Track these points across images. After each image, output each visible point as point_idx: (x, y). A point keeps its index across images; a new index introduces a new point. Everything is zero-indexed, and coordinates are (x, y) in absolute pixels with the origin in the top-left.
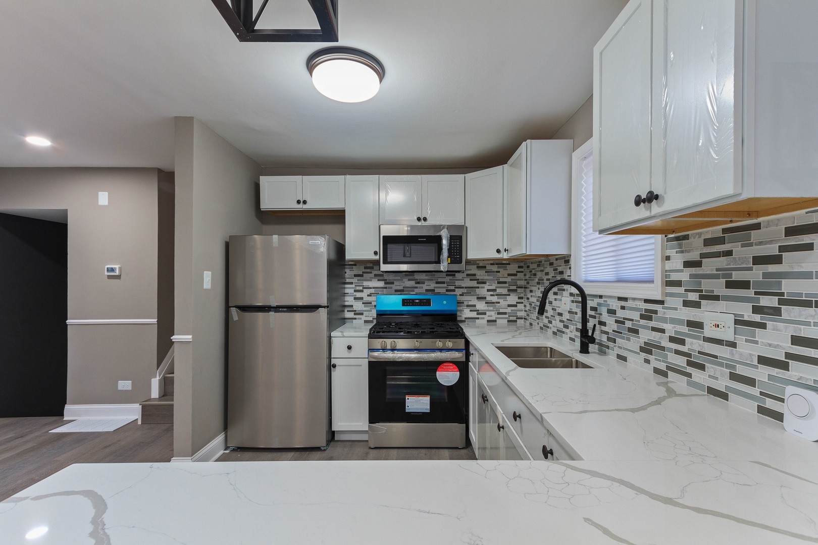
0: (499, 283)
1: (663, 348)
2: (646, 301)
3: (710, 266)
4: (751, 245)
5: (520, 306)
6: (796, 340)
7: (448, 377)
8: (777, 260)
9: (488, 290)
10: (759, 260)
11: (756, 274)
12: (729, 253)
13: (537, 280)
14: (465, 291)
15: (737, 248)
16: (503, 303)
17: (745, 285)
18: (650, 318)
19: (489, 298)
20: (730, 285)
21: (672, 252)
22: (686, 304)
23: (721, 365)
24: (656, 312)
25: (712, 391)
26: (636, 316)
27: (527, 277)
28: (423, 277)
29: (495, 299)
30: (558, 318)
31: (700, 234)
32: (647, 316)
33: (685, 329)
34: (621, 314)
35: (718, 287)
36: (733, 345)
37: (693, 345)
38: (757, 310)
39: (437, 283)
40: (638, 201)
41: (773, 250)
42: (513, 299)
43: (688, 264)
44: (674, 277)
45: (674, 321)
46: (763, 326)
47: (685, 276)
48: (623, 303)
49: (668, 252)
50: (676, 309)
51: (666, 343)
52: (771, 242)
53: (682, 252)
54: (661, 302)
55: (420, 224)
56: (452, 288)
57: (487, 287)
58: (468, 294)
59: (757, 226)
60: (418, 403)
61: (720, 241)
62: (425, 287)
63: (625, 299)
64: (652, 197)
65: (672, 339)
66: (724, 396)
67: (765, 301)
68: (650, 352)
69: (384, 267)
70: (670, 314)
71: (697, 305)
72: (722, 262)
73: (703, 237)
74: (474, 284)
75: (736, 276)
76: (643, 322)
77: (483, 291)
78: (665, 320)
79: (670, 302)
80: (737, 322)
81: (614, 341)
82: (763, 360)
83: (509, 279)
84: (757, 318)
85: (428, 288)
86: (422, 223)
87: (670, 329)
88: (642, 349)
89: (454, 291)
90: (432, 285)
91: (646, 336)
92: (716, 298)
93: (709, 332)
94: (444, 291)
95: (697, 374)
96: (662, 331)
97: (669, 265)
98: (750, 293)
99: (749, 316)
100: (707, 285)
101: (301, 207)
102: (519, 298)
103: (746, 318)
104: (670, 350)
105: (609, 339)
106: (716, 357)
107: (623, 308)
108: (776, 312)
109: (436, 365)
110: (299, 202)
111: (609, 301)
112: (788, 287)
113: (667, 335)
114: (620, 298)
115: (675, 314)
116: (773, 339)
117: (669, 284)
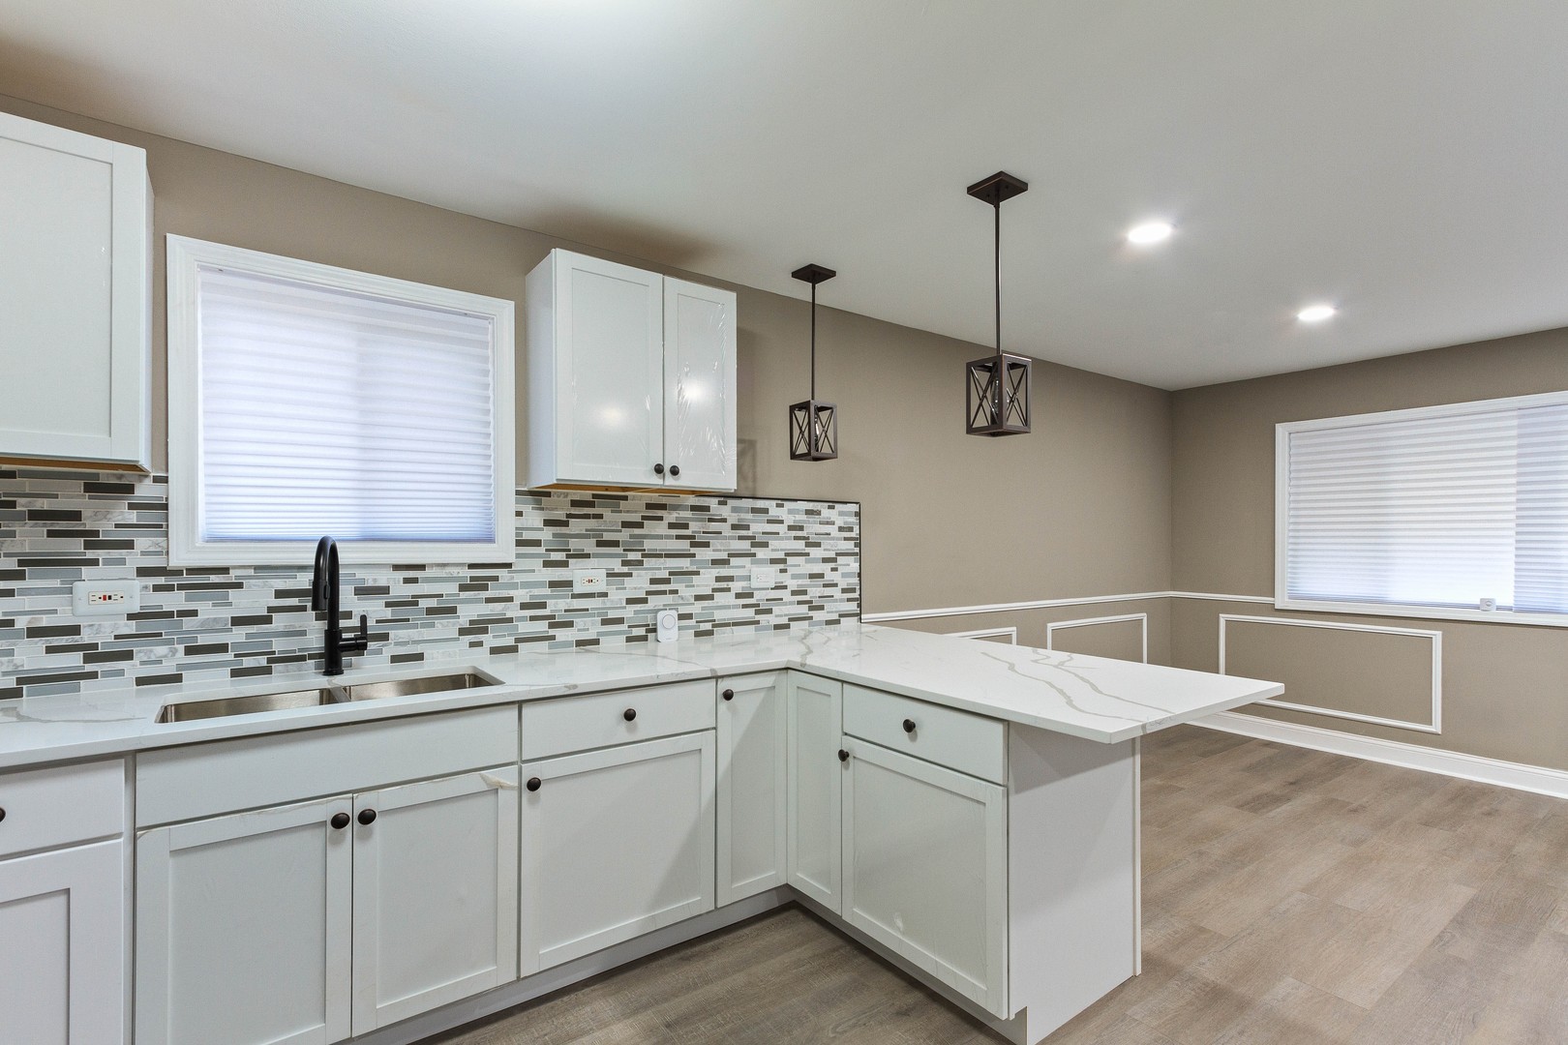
1: (510, 620)
2: (472, 566)
3: (577, 526)
4: (620, 512)
6: (653, 581)
8: (640, 525)
10: (626, 525)
11: (624, 535)
12: (600, 516)
15: (607, 513)
17: (615, 544)
18: (485, 588)
20: (600, 544)
21: (527, 509)
22: (547, 564)
23: (593, 615)
24: (496, 579)
25: (580, 643)
26: (451, 589)
31: (566, 495)
32: (477, 585)
33: (548, 591)
34: (400, 590)
35: (589, 545)
36: (605, 595)
37: (557, 605)
38: (625, 563)
41: (636, 518)
43: (548, 523)
44: (527, 535)
45: (526, 585)
46: (630, 575)
47: (546, 534)
48: (412, 574)
49: (520, 508)
50: (534, 571)
51: (512, 611)
52: (636, 512)
53: (542, 509)
54: (508, 566)
59: (625, 498)
61: (591, 504)
63: (422, 567)
65: (524, 606)
66: (596, 642)
67: (632, 556)
68: (485, 631)
70: (518, 578)
71: (564, 564)
72: (592, 523)
73: (569, 498)
75: (607, 536)
76: (464, 595)
78: (514, 586)
79: (519, 564)
80: (609, 575)
81: (386, 637)
82: (630, 601)
84: (625, 569)
87: (521, 595)
88: (462, 632)
91: (468, 613)
92: (588, 556)
93: (577, 589)
95: (561, 634)
96: (510, 599)
97: (522, 522)
98: (619, 550)
99: (618, 568)
100: (574, 545)
103: (616, 571)
104: (522, 619)
106: (587, 610)
107: (410, 580)
108: (640, 563)
112: (648, 545)
113: (517, 602)
114: (397, 567)
115: (531, 576)
116: (638, 583)
117: (520, 543)
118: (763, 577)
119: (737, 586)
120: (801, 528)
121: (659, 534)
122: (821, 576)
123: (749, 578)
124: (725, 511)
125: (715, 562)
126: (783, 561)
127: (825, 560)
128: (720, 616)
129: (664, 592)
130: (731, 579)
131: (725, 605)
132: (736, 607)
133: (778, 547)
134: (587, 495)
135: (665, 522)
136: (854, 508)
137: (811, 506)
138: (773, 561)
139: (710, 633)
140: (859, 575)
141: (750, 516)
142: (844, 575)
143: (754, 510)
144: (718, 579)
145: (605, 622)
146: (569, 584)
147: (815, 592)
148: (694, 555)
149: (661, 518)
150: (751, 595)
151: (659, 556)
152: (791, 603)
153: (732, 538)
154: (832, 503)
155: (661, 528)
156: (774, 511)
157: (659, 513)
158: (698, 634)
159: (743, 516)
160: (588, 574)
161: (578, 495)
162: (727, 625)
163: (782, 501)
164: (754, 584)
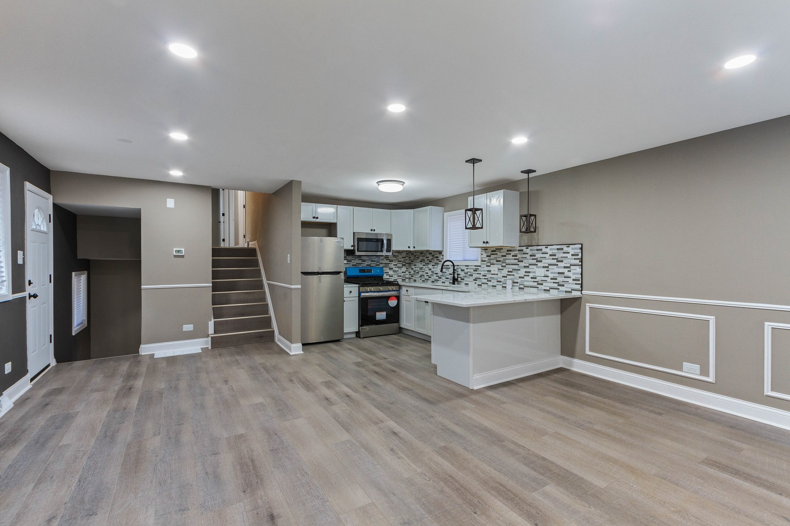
0: (398, 261)
2: (475, 266)
3: (492, 257)
5: (407, 273)
6: (508, 272)
7: (393, 303)
8: (505, 256)
9: (394, 265)
10: (502, 256)
11: (502, 259)
12: (497, 254)
13: (420, 260)
14: (384, 265)
15: (498, 253)
16: (400, 271)
17: (500, 261)
18: (477, 271)
19: (394, 269)
20: (497, 261)
21: (483, 253)
22: (487, 266)
23: (494, 279)
24: (478, 269)
25: (493, 286)
26: (472, 271)
27: (412, 259)
28: (365, 258)
29: (397, 269)
30: (435, 275)
33: (487, 272)
34: (466, 271)
35: (494, 262)
36: (497, 274)
37: (489, 276)
38: (502, 266)
39: (372, 261)
40: (484, 242)
41: (505, 254)
42: (404, 269)
43: (487, 256)
44: (484, 259)
45: (483, 271)
46: (503, 269)
47: (487, 259)
48: (467, 267)
49: (482, 253)
51: (481, 277)
54: (480, 266)
55: (372, 232)
56: (379, 264)
57: (393, 263)
58: (385, 267)
59: (502, 249)
60: (381, 315)
61: (495, 251)
62: (366, 263)
63: (468, 266)
64: (487, 242)
65: (483, 276)
66: (495, 286)
67: (504, 264)
68: (477, 280)
69: (357, 253)
70: (482, 269)
71: (490, 266)
72: (495, 256)
73: (491, 250)
74: (388, 262)
75: (498, 259)
76: (474, 272)
77: (392, 266)
78: (481, 271)
79: (482, 266)
80: (498, 269)
81: (464, 279)
82: (503, 277)
83: (402, 260)
85: (368, 264)
86: (373, 232)
87: (483, 273)
88: (474, 280)
89: (379, 265)
90: (370, 263)
91: (475, 276)
92: (494, 264)
93: (492, 273)
94: (374, 265)
95: (489, 283)
96: (481, 274)
97: (482, 256)
98: (501, 263)
100: (492, 261)
101: (314, 220)
102: (407, 269)
104: (482, 279)
105: (461, 279)
107: (467, 269)
109: (388, 298)
110: (314, 218)
111: (461, 267)
112: (507, 261)
114: (466, 266)
115: (484, 269)
116: (505, 272)
117: (482, 261)
118: (539, 272)
119: (531, 275)
120: (555, 255)
121: (510, 259)
122: (563, 273)
123: (535, 272)
124: (528, 251)
125: (525, 267)
126: (548, 267)
127: (565, 267)
128: (526, 284)
129: (511, 275)
130: (529, 272)
131: (528, 281)
132: (531, 281)
133: (545, 262)
134: (494, 249)
135: (511, 255)
136: (580, 246)
137: (559, 247)
138: (544, 267)
139: (523, 289)
140: (582, 274)
141: (536, 252)
142: (574, 274)
143: (537, 250)
144: (526, 272)
145: (498, 281)
146: (490, 271)
147: (560, 279)
148: (518, 265)
149: (510, 254)
150: (536, 278)
151: (510, 264)
152: (551, 282)
153: (530, 259)
154: (568, 245)
155: (510, 257)
156: (544, 249)
157: (510, 252)
158: (520, 288)
159: (533, 252)
160: (494, 269)
161: (493, 249)
162: (528, 287)
163: (547, 246)
164: (537, 274)
